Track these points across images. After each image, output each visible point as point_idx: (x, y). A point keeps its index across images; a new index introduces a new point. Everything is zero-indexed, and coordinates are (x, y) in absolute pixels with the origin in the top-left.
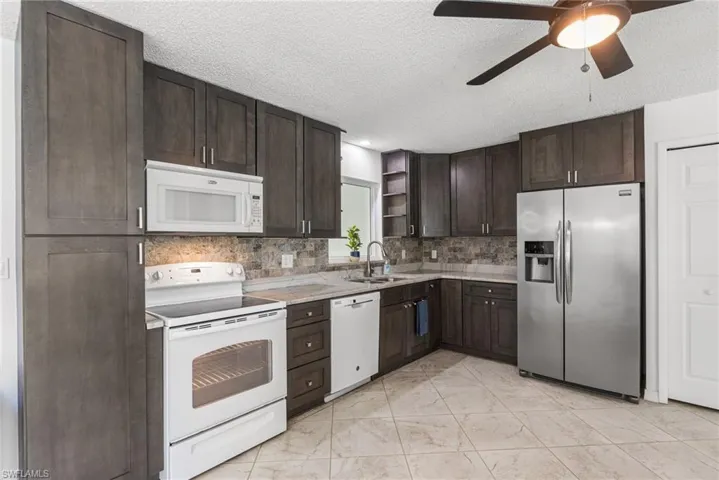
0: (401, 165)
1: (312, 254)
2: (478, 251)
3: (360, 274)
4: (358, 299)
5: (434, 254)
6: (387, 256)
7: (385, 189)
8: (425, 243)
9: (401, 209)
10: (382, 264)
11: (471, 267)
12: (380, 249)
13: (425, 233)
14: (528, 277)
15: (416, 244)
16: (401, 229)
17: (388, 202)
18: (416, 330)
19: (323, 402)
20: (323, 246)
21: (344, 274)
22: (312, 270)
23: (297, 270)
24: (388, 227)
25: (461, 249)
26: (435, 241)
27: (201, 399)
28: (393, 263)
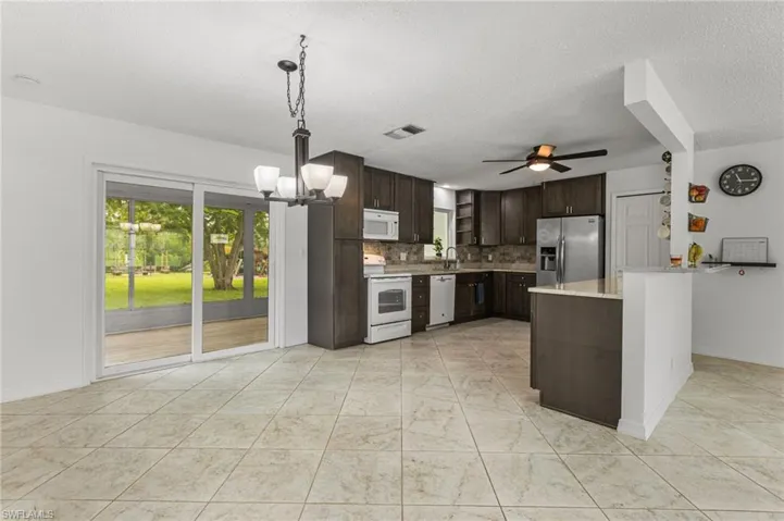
0: (469, 199)
1: (415, 253)
2: (519, 254)
3: (441, 266)
4: (444, 277)
5: (490, 258)
6: (458, 257)
7: (458, 215)
8: (485, 250)
9: (468, 227)
10: (455, 262)
11: (514, 265)
12: (454, 251)
13: (483, 242)
14: (543, 268)
15: (478, 250)
16: (468, 239)
17: (459, 222)
18: (476, 300)
19: (424, 330)
20: (421, 250)
21: (433, 266)
22: (416, 263)
23: (408, 261)
24: (459, 238)
25: (508, 254)
26: (492, 248)
27: (382, 310)
28: (462, 262)
